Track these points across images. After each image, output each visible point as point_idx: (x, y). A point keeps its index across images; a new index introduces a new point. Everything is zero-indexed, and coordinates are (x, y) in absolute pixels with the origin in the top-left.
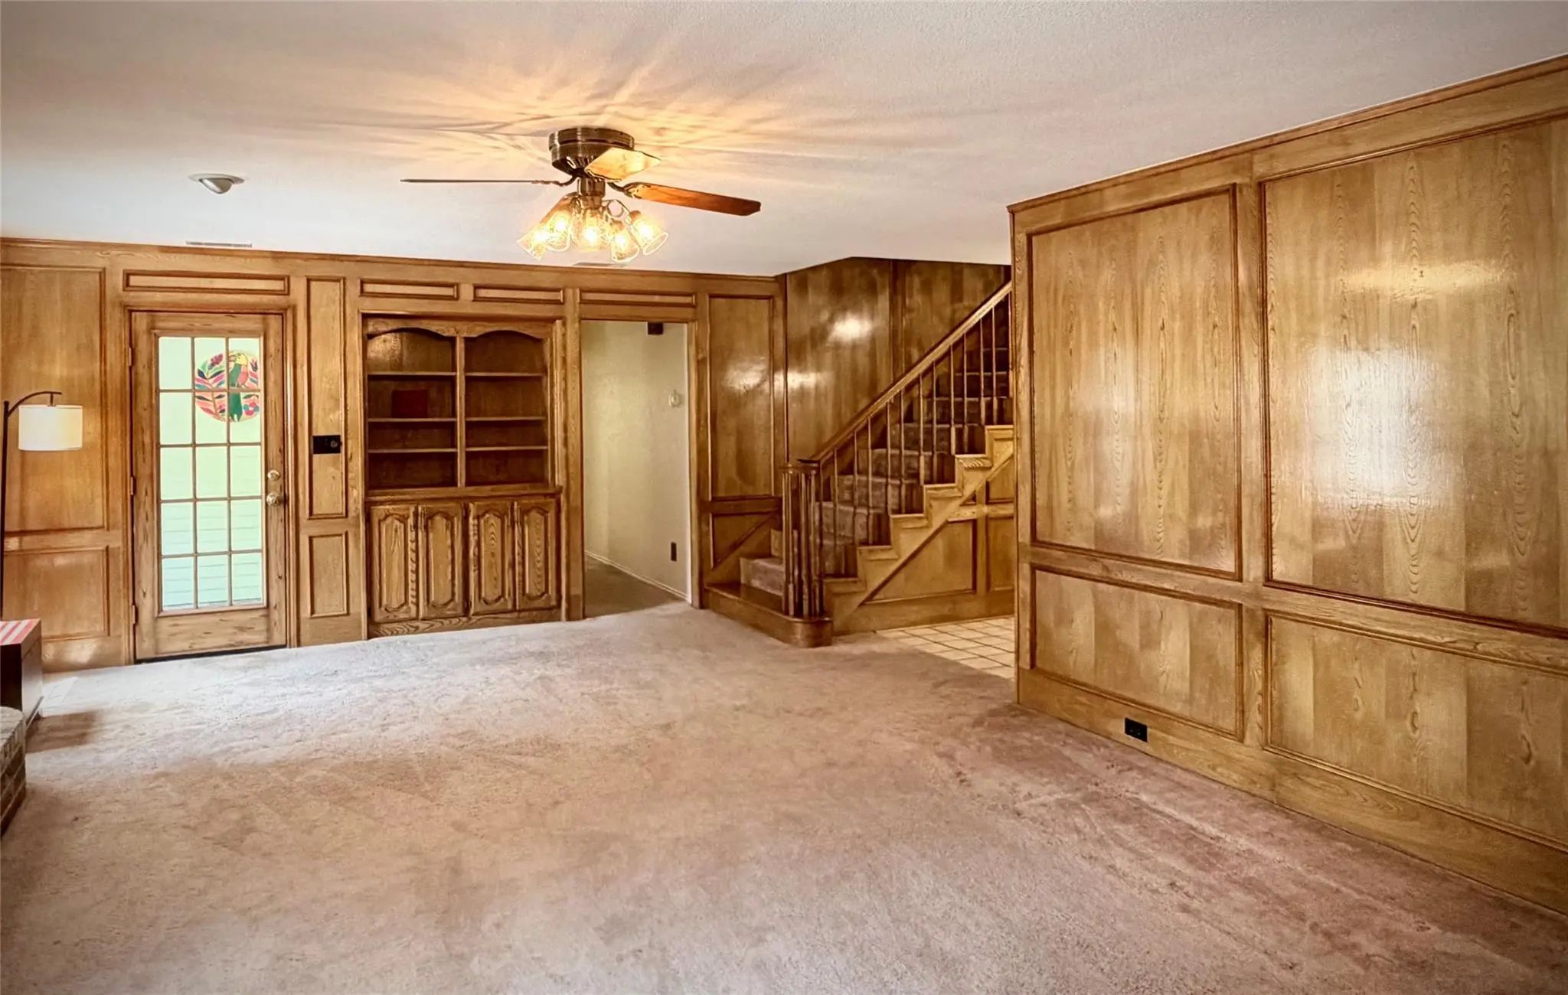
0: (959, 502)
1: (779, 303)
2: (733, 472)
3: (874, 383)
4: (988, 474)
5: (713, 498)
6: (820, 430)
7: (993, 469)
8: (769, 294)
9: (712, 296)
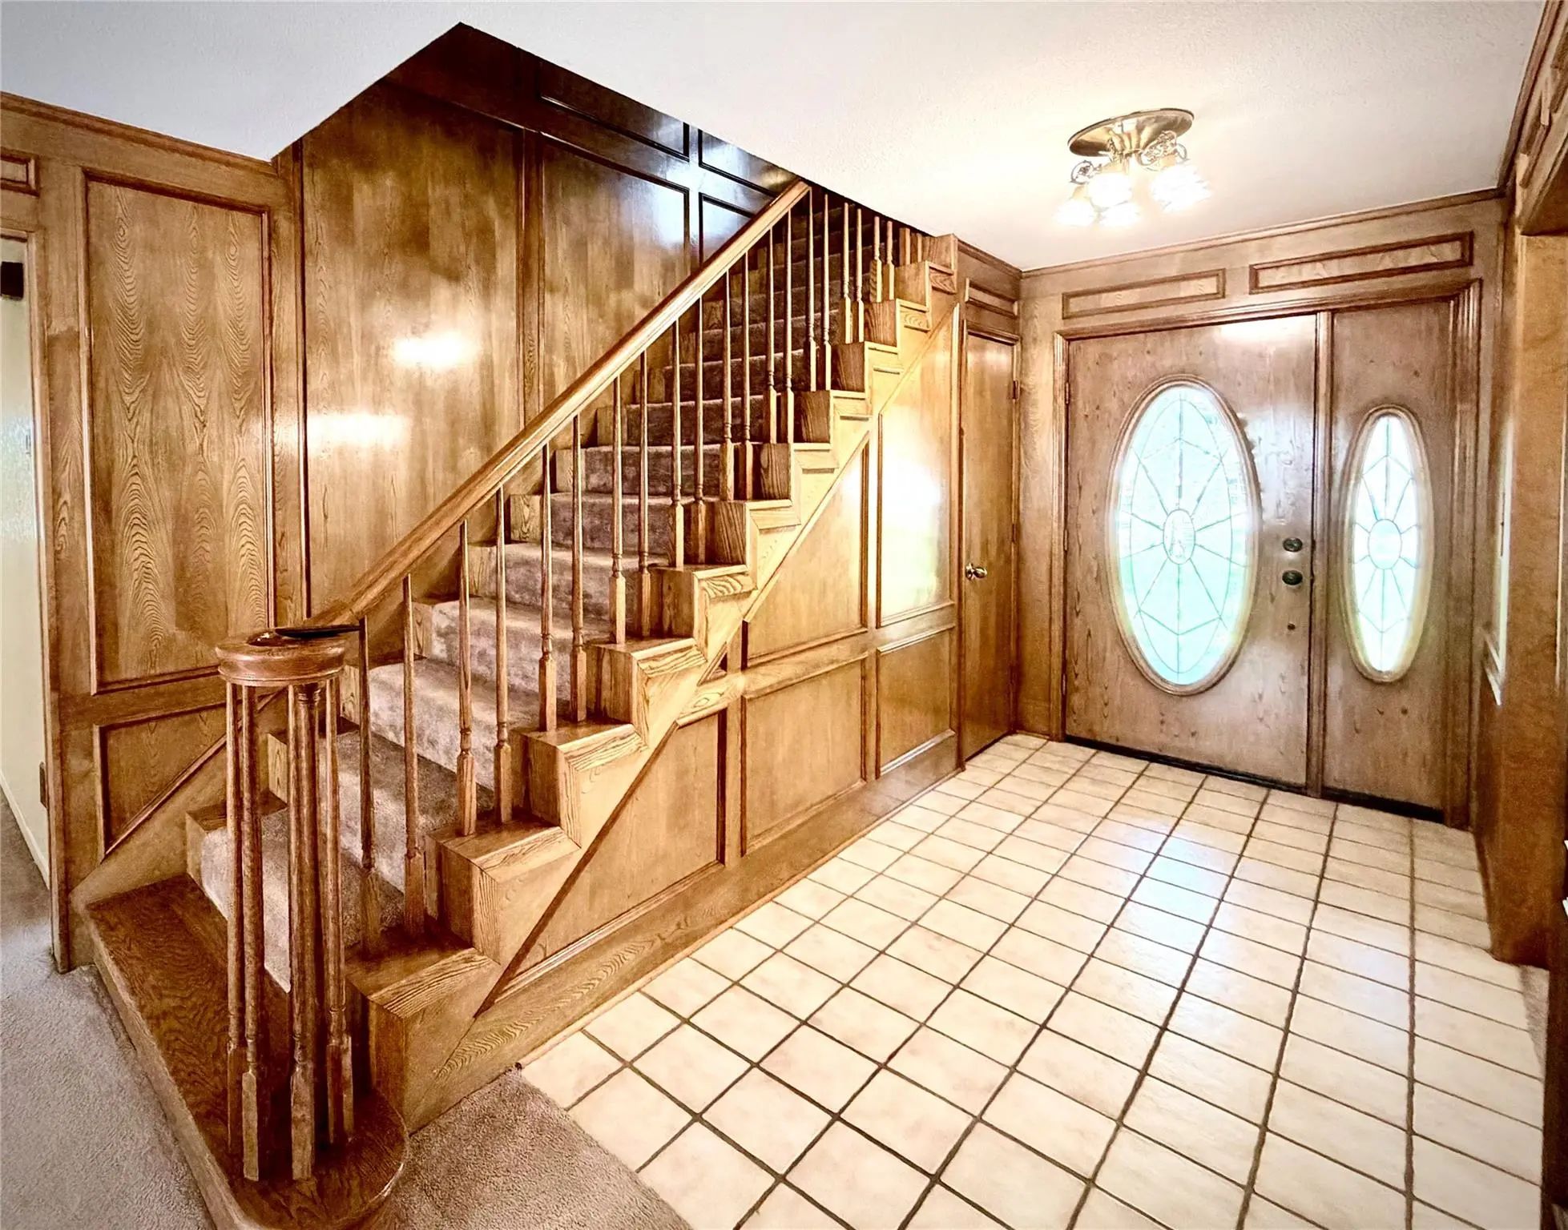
0: (695, 677)
1: (285, 228)
2: (162, 614)
3: (488, 423)
4: (746, 604)
5: (101, 683)
6: (382, 514)
7: (755, 594)
8: (259, 201)
9: (90, 176)
